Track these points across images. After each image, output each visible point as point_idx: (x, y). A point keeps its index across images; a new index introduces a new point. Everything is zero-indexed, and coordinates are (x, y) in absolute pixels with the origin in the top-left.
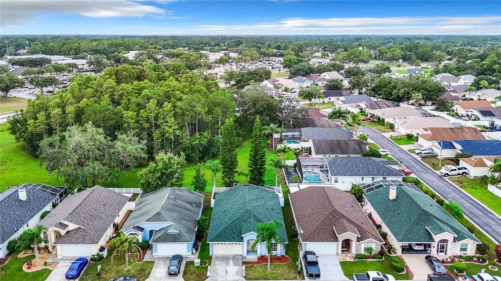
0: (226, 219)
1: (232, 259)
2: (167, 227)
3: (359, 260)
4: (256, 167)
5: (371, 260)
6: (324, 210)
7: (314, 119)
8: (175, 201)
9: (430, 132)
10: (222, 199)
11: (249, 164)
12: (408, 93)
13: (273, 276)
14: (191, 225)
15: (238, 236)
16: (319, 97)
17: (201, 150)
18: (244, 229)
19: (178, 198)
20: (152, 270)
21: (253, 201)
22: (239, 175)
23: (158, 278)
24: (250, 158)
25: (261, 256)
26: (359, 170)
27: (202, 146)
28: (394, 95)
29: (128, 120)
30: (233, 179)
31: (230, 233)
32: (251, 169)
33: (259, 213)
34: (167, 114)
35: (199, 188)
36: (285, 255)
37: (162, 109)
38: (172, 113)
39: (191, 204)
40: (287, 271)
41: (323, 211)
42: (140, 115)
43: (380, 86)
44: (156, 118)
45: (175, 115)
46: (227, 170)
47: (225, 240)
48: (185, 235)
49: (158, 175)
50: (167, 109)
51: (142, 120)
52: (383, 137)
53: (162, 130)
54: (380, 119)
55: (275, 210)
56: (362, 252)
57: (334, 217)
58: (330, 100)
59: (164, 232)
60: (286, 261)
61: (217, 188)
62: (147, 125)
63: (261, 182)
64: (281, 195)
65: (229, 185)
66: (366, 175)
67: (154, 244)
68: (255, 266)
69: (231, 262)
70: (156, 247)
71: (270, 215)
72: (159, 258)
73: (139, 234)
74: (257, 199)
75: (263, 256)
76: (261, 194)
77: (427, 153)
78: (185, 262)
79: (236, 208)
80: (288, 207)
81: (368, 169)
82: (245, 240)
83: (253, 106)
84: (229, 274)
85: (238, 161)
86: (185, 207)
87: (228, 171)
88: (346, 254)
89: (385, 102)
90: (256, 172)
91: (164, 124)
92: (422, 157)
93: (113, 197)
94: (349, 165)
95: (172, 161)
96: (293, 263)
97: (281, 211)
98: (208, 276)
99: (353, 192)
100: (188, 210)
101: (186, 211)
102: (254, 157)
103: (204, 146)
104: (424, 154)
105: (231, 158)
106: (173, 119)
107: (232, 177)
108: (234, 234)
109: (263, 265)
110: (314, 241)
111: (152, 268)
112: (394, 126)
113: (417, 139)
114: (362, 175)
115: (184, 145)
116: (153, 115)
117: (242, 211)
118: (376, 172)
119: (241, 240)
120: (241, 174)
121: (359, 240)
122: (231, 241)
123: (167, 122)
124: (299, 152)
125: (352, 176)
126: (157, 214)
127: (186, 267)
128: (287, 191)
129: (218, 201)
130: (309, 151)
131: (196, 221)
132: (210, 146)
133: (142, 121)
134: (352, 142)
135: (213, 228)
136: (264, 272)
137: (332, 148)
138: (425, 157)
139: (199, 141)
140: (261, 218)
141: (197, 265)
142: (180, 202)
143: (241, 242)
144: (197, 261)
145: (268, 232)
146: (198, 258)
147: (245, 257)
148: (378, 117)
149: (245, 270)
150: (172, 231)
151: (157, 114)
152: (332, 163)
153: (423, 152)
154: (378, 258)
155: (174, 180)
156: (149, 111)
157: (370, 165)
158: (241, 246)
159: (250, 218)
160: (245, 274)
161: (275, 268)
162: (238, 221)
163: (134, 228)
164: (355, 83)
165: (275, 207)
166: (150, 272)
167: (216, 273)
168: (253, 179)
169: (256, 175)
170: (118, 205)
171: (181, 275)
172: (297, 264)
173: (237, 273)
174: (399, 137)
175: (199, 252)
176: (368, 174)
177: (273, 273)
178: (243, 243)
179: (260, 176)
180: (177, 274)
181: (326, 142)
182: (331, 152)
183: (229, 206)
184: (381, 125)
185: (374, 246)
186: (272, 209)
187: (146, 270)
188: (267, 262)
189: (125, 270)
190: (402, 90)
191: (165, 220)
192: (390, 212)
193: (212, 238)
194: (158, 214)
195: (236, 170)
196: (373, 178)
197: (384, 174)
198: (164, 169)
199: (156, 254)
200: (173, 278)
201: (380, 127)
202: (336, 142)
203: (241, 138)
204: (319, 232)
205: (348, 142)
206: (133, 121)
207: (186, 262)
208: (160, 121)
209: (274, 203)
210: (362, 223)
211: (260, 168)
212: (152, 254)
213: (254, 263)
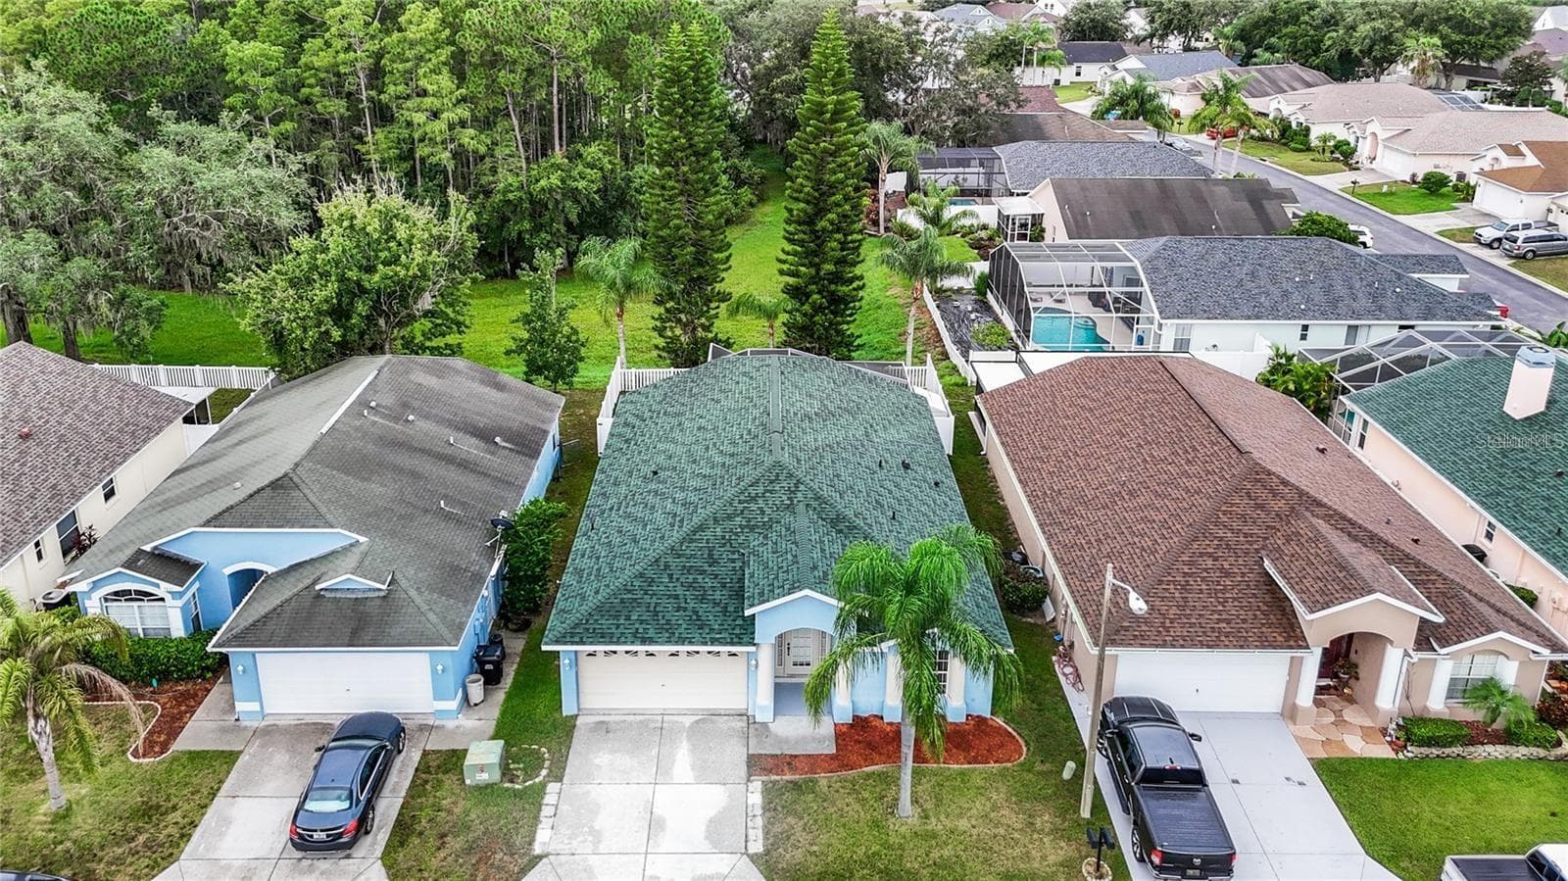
0: (659, 516)
1: (689, 738)
2: (325, 557)
3: (1425, 750)
4: (818, 271)
5: (1497, 751)
6: (1192, 470)
7: (1040, 120)
8: (396, 419)
9: (1531, 160)
10: (647, 415)
11: (784, 257)
12: (1387, 40)
13: (935, 854)
14: (465, 544)
15: (725, 611)
16: (1042, 62)
17: (573, 217)
18: (759, 573)
19: (416, 404)
20: (210, 811)
21: (806, 424)
22: (734, 312)
23: (228, 868)
24: (791, 229)
25: (856, 717)
26: (1286, 294)
27: (579, 202)
28: (1327, 50)
29: (245, 77)
30: (707, 329)
31: (680, 591)
32: (791, 280)
33: (841, 487)
34: (420, 58)
35: (547, 366)
36: (989, 716)
37: (396, 35)
38: (445, 53)
39: (485, 436)
40: (1017, 821)
41: (1186, 474)
42: (304, 60)
43: (1272, 19)
44: (376, 74)
45: (459, 66)
46: (677, 288)
47: (651, 633)
48: (418, 600)
49: (324, 292)
50: (418, 36)
51: (312, 81)
52: (1317, 190)
53: (405, 133)
54: (1290, 126)
55: (920, 470)
56: (1436, 702)
57: (1261, 507)
58: (1078, 74)
59: (301, 586)
60: (1000, 754)
61: (633, 370)
62: (336, 107)
63: (840, 344)
64: (937, 402)
65: (689, 356)
66: (1324, 315)
67: (238, 656)
68: (823, 783)
69: (683, 758)
70: (253, 671)
71: (897, 493)
72: (269, 733)
73: (168, 597)
74: (826, 415)
75: (866, 720)
76: (843, 390)
77: (1541, 239)
78: (416, 756)
79: (718, 459)
80: (971, 458)
81: (1328, 290)
82: (766, 632)
83: (797, 55)
84: (666, 842)
85: (729, 245)
86: (449, 451)
87: (686, 292)
88: (1338, 714)
89: (1298, 71)
90: (816, 296)
91: (409, 104)
92: (1516, 257)
93: (94, 399)
94: (1241, 273)
95: (402, 232)
96: (1038, 767)
97: (947, 477)
98: (537, 850)
99: (1292, 387)
100: (465, 465)
101: (453, 474)
102: (809, 221)
103: (584, 202)
104: (1527, 240)
105: (697, 227)
106: (446, 81)
107: (703, 320)
108: (703, 599)
109: (869, 776)
110: (1164, 645)
111: (213, 794)
112: (1355, 150)
113: (1467, 193)
114: (1303, 315)
115: (499, 197)
116: (362, 58)
117: (750, 473)
118: (1364, 302)
119: (743, 632)
120: (746, 306)
121: (1427, 637)
122: (681, 641)
123: (424, 93)
124: (991, 239)
125: (1258, 318)
126: (275, 485)
127: (417, 789)
128: (957, 385)
129: (626, 424)
130: (1033, 230)
131: (495, 523)
132: (613, 208)
133: (311, 86)
134: (1222, 190)
135: (586, 563)
136: (876, 824)
137: (1138, 212)
138: (1530, 255)
139: (563, 181)
140: (850, 513)
141: (484, 777)
142: (425, 425)
143: (740, 644)
144: (484, 756)
145: (915, 603)
146: (493, 738)
147: (765, 725)
148: (1282, 120)
149: (766, 809)
150: (343, 580)
151: (379, 56)
152: (1160, 263)
153: (1521, 235)
154: (1538, 743)
155: (419, 328)
156: (338, 44)
157: (1333, 274)
158: (739, 665)
159: (790, 508)
160: (766, 838)
161: (939, 802)
162: (728, 524)
163: (130, 564)
164: (1177, 11)
165: (917, 457)
166: (194, 825)
167: (592, 831)
168: (803, 328)
169: (818, 309)
170: (111, 440)
171: (374, 844)
172: (1067, 774)
173: (715, 829)
174: (1385, 189)
175: (509, 696)
176: (1330, 309)
177: (934, 835)
178: (752, 649)
179: (835, 313)
180: (350, 845)
181: (1112, 188)
182: (1138, 228)
183: (680, 450)
184: (1295, 150)
185: (1508, 673)
186: (906, 466)
187: (174, 808)
188: (895, 756)
189: (43, 809)
190: (1364, 29)
191: (315, 519)
192: (1533, 481)
193: (572, 619)
194: (279, 485)
195: (718, 287)
196: (1353, 330)
197: (1407, 310)
198: (360, 268)
199: (255, 706)
200: (323, 865)
201: (1291, 157)
202: (1152, 189)
203: (746, 194)
204: (1185, 588)
205: (1202, 186)
206: (270, 81)
207: (425, 754)
208: (391, 89)
209: (911, 437)
210: (1416, 541)
211: (837, 278)
212: (233, 706)
213: (814, 762)
